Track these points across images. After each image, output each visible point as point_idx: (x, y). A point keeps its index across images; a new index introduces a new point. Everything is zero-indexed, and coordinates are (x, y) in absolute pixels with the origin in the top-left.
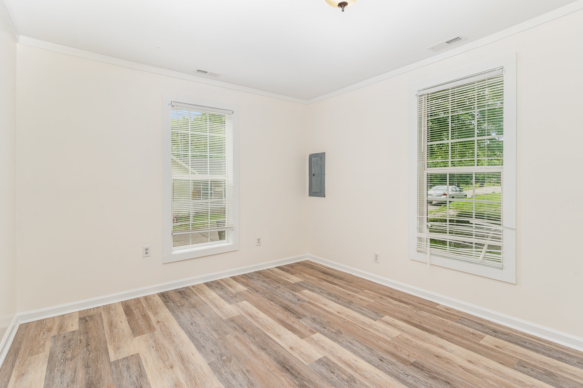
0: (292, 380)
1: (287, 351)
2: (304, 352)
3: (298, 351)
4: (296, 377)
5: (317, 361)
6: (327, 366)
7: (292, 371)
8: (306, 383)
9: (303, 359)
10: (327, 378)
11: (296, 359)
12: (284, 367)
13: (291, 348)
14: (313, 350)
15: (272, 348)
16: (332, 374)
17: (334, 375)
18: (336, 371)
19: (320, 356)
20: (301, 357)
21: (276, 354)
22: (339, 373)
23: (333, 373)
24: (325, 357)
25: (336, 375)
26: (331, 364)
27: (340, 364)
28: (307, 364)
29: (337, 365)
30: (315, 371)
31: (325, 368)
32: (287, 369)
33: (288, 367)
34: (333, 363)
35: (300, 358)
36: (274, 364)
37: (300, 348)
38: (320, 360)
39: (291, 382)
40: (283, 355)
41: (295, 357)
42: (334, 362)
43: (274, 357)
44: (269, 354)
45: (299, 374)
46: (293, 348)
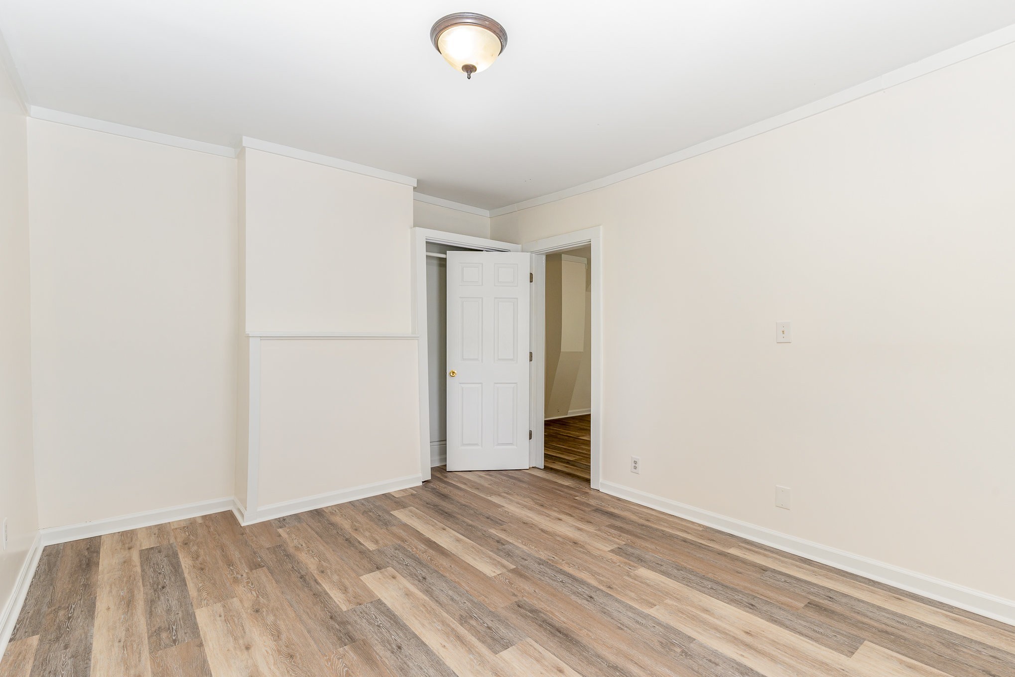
0: (550, 618)
1: (567, 664)
2: (535, 662)
3: (546, 663)
4: (544, 621)
5: (512, 646)
6: (496, 637)
7: (551, 630)
8: (530, 615)
9: (535, 649)
10: (499, 620)
11: (549, 649)
12: (566, 635)
13: (561, 671)
14: (517, 668)
15: (600, 670)
16: (490, 625)
17: (487, 624)
18: (484, 630)
19: (505, 654)
20: (539, 652)
21: (586, 658)
22: (479, 628)
23: (489, 628)
24: (496, 653)
25: (485, 625)
26: (489, 640)
27: (474, 640)
28: (529, 640)
29: (479, 639)
30: (515, 629)
31: (499, 634)
32: (560, 632)
33: (559, 634)
34: (483, 642)
35: (540, 650)
36: (584, 641)
37: (544, 672)
38: (506, 647)
39: (551, 616)
40: (572, 656)
41: (550, 651)
42: (482, 644)
43: (588, 652)
44: (599, 657)
45: (540, 626)
46: (556, 671)
